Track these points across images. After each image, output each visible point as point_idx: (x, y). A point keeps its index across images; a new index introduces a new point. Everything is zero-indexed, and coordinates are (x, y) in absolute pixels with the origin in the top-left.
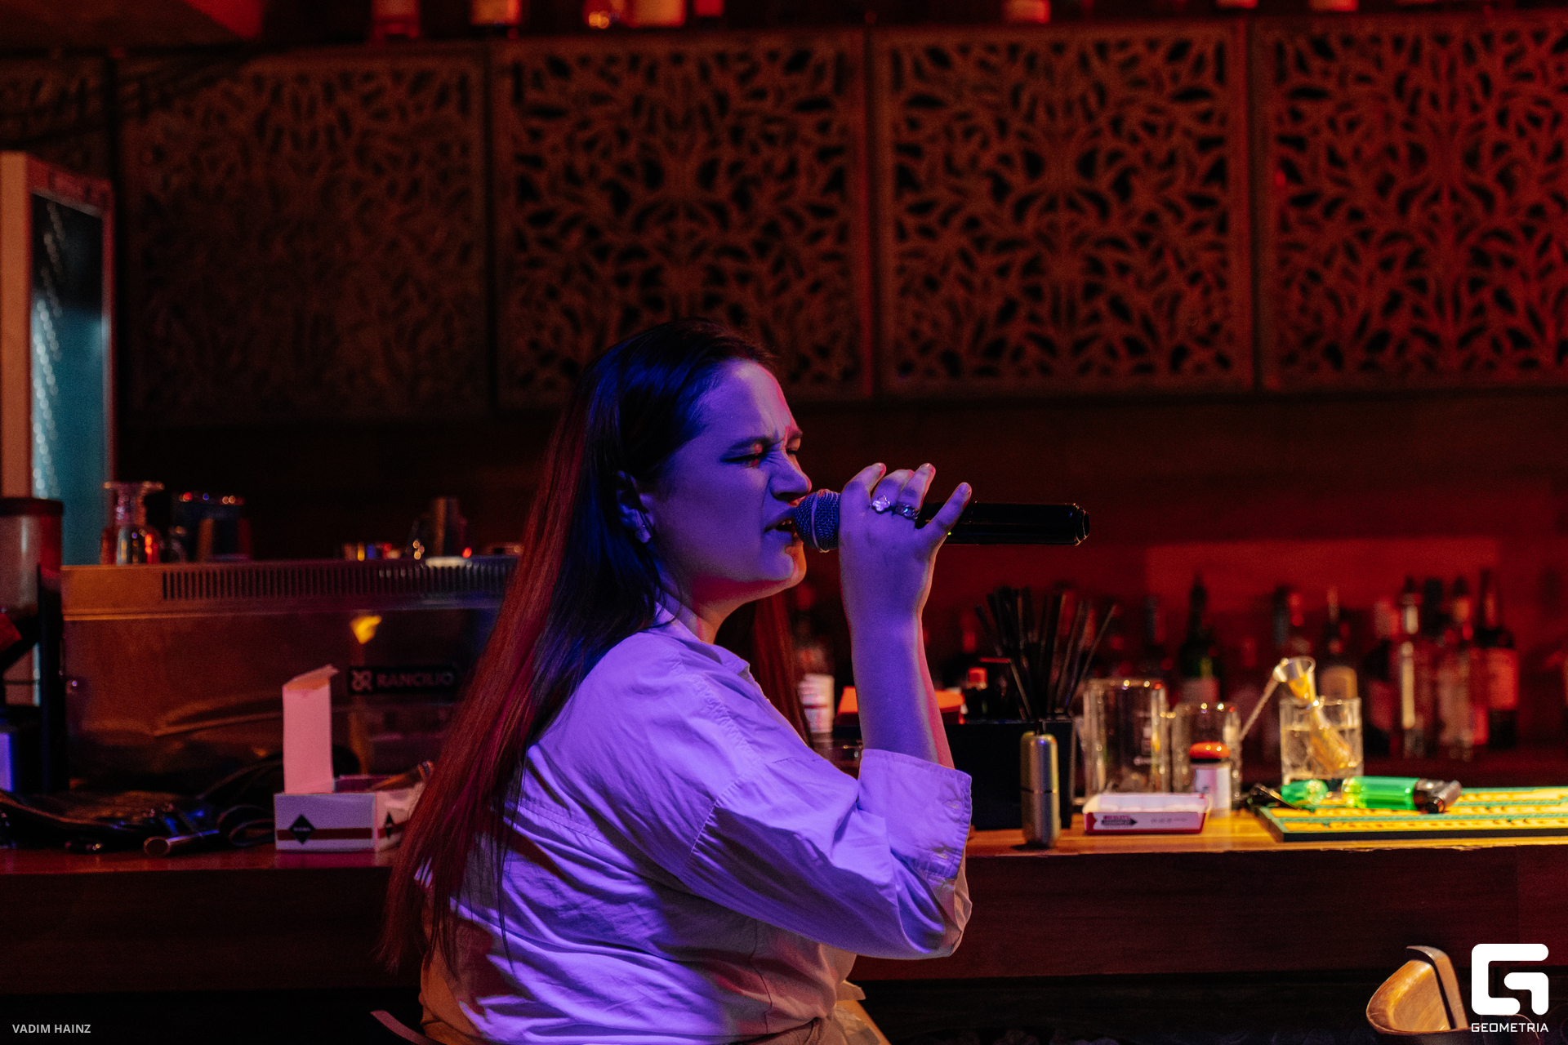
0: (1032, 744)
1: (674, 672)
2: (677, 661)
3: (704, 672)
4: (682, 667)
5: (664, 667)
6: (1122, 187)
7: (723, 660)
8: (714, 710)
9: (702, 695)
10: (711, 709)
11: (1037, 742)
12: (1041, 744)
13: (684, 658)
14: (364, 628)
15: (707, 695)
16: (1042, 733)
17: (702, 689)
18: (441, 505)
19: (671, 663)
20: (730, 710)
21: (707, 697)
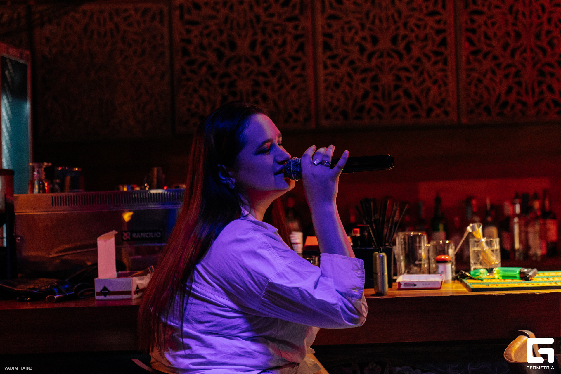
0: (377, 256)
1: (250, 233)
2: (251, 229)
3: (261, 232)
4: (253, 231)
5: (246, 231)
6: (408, 48)
7: (268, 229)
8: (266, 246)
9: (261, 240)
10: (265, 245)
12: (380, 256)
13: (254, 228)
14: (127, 216)
16: (381, 252)
17: (261, 238)
18: (155, 170)
19: (249, 230)
20: (271, 245)
21: (263, 241)
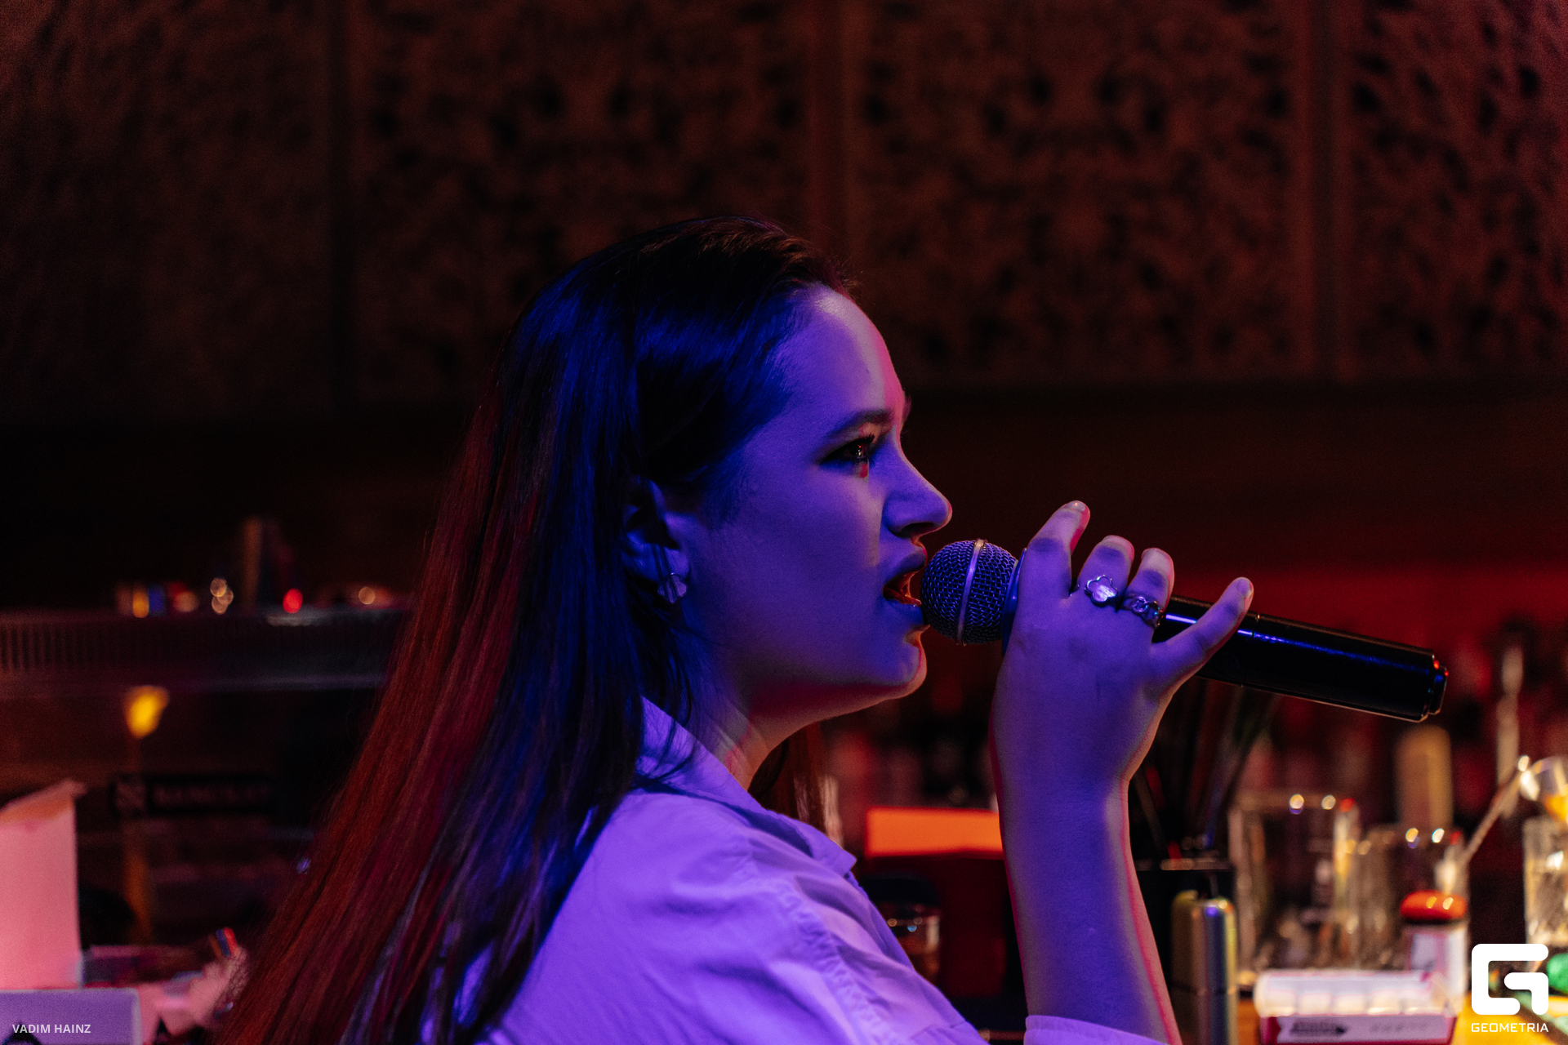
0: (1196, 914)
1: (737, 875)
2: (743, 854)
3: (792, 875)
4: (752, 867)
5: (719, 861)
7: (816, 853)
8: (814, 946)
9: (795, 918)
10: (810, 943)
11: (1205, 913)
12: (1208, 915)
13: (758, 850)
14: (144, 712)
15: (803, 916)
17: (794, 906)
18: (253, 533)
19: (733, 859)
20: (839, 944)
21: (802, 921)
